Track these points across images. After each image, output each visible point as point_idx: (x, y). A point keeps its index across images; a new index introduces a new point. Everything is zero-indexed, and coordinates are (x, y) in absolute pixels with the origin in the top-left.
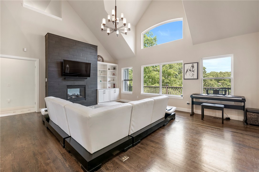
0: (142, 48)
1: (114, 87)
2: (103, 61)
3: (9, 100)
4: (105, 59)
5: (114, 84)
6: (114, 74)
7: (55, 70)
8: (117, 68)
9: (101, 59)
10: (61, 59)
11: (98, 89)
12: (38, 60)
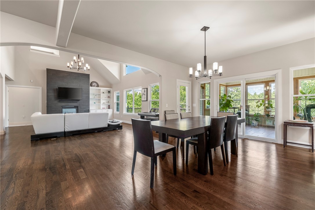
0: (124, 75)
1: (109, 108)
2: (98, 86)
3: (24, 116)
4: (100, 84)
5: (109, 106)
6: (109, 97)
7: (53, 95)
8: (112, 92)
9: (96, 84)
10: (56, 87)
11: (90, 109)
12: (41, 88)
